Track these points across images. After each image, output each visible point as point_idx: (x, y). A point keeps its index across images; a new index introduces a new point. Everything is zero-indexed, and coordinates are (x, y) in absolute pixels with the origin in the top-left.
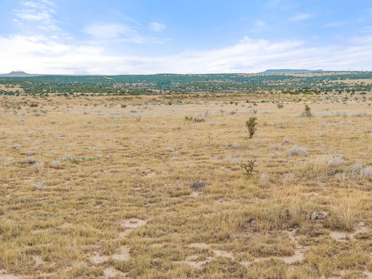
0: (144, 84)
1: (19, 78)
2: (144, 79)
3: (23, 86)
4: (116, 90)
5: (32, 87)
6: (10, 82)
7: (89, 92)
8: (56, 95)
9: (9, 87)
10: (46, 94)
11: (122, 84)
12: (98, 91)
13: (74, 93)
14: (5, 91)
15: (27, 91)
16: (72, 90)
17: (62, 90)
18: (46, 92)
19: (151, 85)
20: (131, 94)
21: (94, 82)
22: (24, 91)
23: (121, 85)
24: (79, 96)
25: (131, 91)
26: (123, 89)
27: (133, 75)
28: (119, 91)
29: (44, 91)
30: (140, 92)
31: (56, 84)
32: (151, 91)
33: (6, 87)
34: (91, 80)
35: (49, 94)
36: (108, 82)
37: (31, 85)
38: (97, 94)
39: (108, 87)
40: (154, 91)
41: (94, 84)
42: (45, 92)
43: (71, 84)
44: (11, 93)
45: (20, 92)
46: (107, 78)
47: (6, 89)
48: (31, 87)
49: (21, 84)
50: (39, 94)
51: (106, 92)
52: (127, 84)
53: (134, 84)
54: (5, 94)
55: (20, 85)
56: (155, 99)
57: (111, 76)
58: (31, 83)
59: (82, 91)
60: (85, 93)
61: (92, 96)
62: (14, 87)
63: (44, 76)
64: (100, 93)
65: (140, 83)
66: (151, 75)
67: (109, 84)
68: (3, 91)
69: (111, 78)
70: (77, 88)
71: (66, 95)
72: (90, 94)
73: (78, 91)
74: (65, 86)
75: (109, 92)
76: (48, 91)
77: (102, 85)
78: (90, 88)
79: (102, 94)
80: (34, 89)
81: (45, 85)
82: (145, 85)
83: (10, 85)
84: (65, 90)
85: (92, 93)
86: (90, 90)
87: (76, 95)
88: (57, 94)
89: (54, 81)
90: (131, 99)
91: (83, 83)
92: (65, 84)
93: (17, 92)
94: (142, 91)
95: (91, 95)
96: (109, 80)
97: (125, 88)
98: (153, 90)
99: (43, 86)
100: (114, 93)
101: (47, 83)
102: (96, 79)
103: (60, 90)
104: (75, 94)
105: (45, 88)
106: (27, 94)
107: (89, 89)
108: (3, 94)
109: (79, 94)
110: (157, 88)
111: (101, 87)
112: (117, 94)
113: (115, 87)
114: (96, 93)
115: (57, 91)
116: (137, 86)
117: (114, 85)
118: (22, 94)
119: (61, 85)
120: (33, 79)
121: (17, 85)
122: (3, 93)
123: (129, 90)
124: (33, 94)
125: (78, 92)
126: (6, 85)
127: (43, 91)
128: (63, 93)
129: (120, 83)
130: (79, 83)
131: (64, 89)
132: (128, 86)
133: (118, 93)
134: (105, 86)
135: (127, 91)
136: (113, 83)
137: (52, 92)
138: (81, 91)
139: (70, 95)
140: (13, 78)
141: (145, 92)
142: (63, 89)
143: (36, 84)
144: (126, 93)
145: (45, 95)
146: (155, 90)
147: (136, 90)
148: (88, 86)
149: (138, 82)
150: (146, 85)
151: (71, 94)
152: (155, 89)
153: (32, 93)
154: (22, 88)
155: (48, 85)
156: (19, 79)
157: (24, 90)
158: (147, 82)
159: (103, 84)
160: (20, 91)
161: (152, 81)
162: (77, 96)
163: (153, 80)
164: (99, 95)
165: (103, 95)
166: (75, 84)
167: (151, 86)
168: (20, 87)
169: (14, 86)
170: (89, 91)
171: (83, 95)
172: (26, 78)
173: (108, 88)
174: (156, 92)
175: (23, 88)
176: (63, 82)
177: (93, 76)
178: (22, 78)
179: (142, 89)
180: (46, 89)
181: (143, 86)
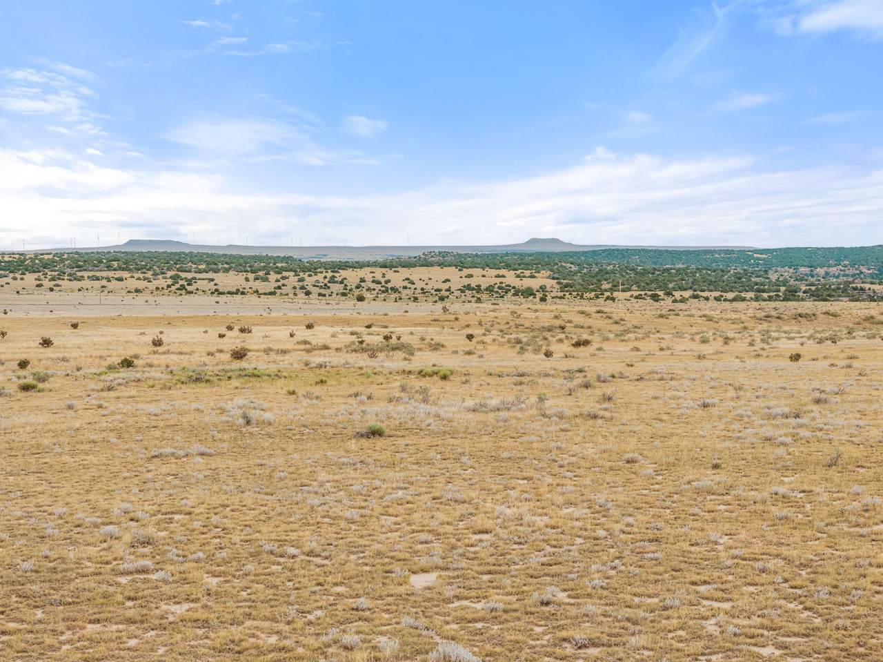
0: (844, 271)
1: (549, 255)
2: (846, 257)
3: (556, 276)
4: (778, 284)
5: (578, 278)
6: (527, 266)
7: (711, 291)
8: (632, 296)
9: (525, 277)
10: (609, 294)
11: (791, 270)
12: (732, 287)
13: (674, 293)
14: (514, 288)
15: (564, 288)
16: (671, 286)
17: (647, 284)
18: (611, 290)
19: (861, 273)
20: (813, 295)
21: (723, 265)
22: (558, 287)
23: (787, 272)
24: (687, 300)
25: (813, 288)
26: (792, 282)
27: (818, 249)
28: (783, 289)
29: (606, 286)
30: (833, 290)
31: (633, 270)
32: (862, 289)
33: (518, 276)
34: (716, 261)
35: (615, 294)
36: (758, 264)
37: (575, 273)
38: (730, 295)
39: (757, 277)
40: (869, 289)
41: (723, 271)
42: (606, 290)
43: (668, 270)
44: (529, 293)
45: (548, 289)
46: (755, 255)
47: (517, 283)
48: (575, 278)
49: (551, 270)
50: (593, 293)
51: (752, 290)
52: (802, 270)
53: (821, 271)
54: (514, 295)
55: (549, 273)
56: (872, 317)
57: (764, 250)
58: (574, 268)
59: (694, 287)
60: (701, 294)
61: (720, 300)
62: (534, 277)
63: (604, 251)
64: (737, 293)
65: (834, 269)
66: (862, 248)
67: (760, 270)
68: (509, 286)
69: (764, 256)
70: (682, 280)
71: (655, 298)
72: (713, 296)
73: (685, 286)
74: (653, 274)
75: (759, 291)
76: (614, 288)
77: (742, 272)
78: (713, 280)
79: (743, 295)
80: (580, 281)
81: (607, 273)
82: (847, 272)
83: (527, 273)
84: (654, 285)
85: (717, 294)
86: (713, 285)
87: (678, 298)
88: (636, 294)
89: (628, 262)
90: (813, 318)
91: (697, 269)
92: (655, 269)
93: (543, 288)
94: (839, 288)
95: (717, 299)
96: (759, 259)
97: (797, 280)
98: (867, 286)
99: (602, 274)
100: (771, 294)
101: (611, 266)
102: (729, 258)
103: (643, 284)
104: (677, 294)
105: (606, 280)
106: (565, 295)
107: (711, 283)
108: (510, 294)
109: (687, 294)
110: (877, 281)
111: (740, 278)
112: (777, 298)
113: (773, 277)
114: (726, 291)
115: (634, 287)
116: (827, 273)
117: (770, 272)
118: (553, 294)
119: (645, 272)
120: (579, 258)
121: (542, 272)
122: (510, 290)
123: (807, 285)
124: (578, 295)
125: (685, 290)
126: (518, 272)
127: (603, 287)
128: (650, 293)
129: (786, 268)
130: (688, 268)
131: (652, 282)
132: (806, 275)
133: (780, 294)
134: (750, 276)
135: (804, 288)
136: (770, 269)
137: (623, 291)
138: (691, 288)
139: (666, 297)
140: (533, 254)
141: (846, 290)
142: (648, 282)
143: (585, 271)
144: (801, 294)
145: (608, 298)
146: (873, 287)
147: (825, 285)
148: (709, 275)
149: (829, 266)
150: (851, 271)
151: (668, 294)
152: (872, 283)
153: (577, 291)
154: (553, 278)
155: (613, 272)
156: (548, 257)
157: (559, 283)
158: (853, 265)
159: (745, 270)
160: (548, 287)
161: (866, 263)
162: (683, 300)
163: (867, 261)
164: (734, 300)
165: (744, 299)
166: (678, 270)
167: (862, 276)
168: (548, 277)
169: (536, 275)
170: (712, 287)
171: (696, 297)
172: (565, 254)
173: (758, 280)
174: (874, 292)
175: (557, 279)
176: (649, 266)
177: (720, 251)
178: (553, 253)
179: (839, 284)
180: (608, 283)
181: (844, 276)
